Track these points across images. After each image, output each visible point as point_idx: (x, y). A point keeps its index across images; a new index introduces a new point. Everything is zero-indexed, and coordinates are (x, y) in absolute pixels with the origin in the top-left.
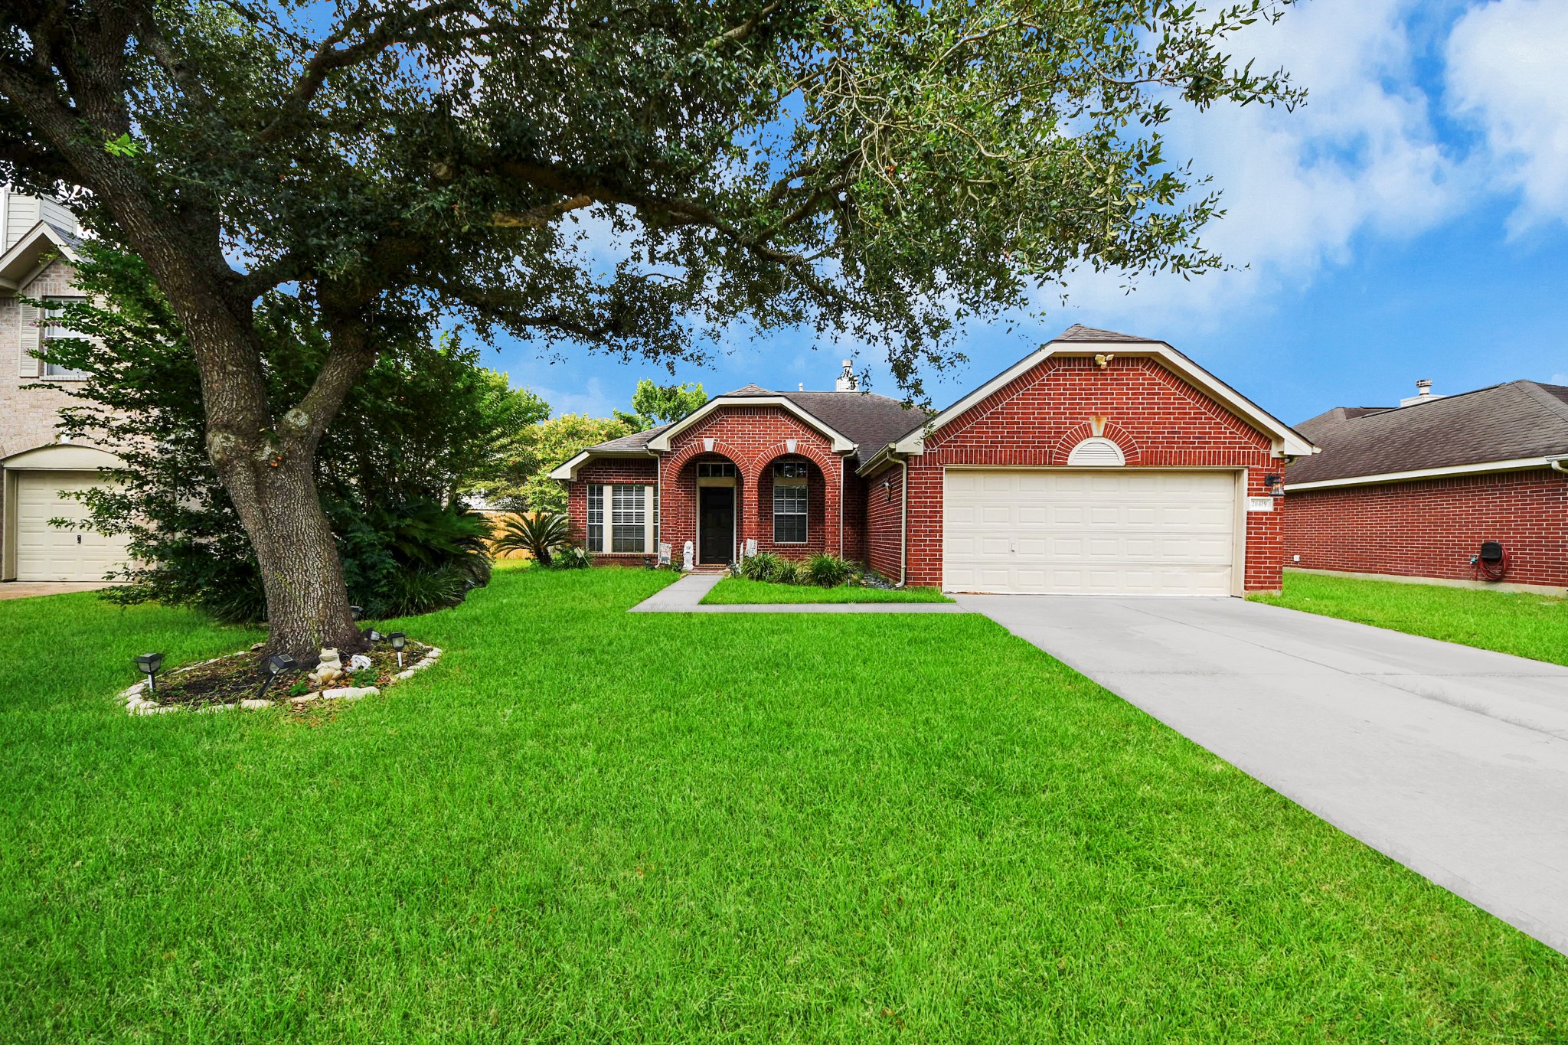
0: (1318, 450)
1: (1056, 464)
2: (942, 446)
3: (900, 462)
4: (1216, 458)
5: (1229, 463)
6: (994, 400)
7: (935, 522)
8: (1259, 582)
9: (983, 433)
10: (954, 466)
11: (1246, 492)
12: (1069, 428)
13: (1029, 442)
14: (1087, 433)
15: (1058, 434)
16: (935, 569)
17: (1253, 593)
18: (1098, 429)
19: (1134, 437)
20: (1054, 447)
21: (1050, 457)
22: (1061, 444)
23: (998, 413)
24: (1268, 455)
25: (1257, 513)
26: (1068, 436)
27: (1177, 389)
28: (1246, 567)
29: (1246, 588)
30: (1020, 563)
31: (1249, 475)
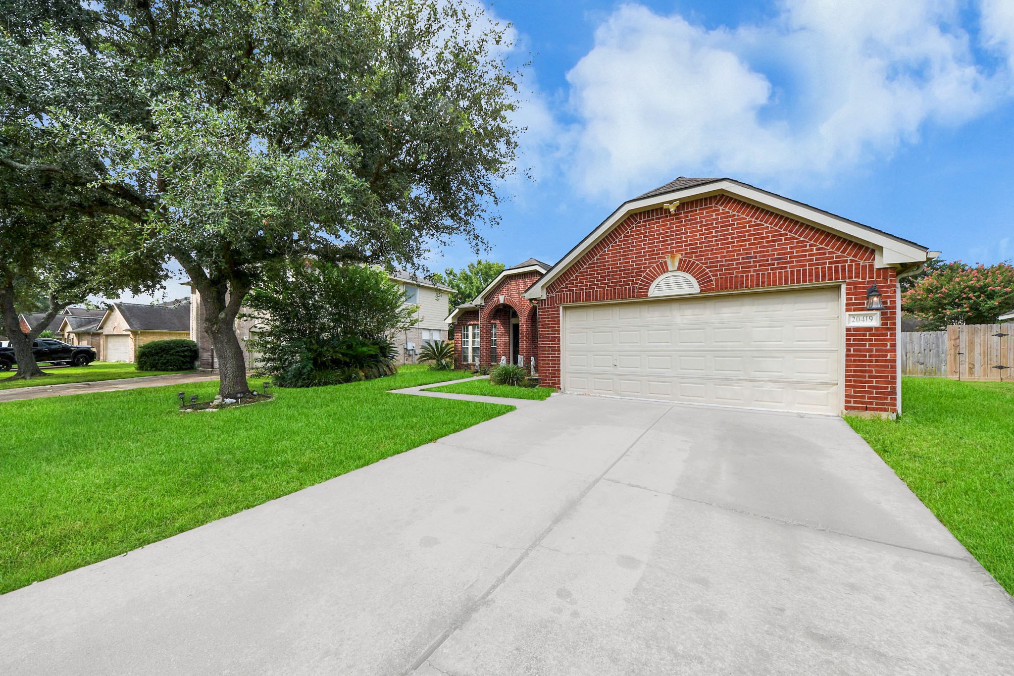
1: (638, 297)
2: (558, 292)
4: (802, 276)
5: (817, 280)
6: (591, 254)
7: (555, 344)
9: (585, 279)
10: (569, 305)
11: (844, 307)
12: (648, 267)
13: (616, 282)
14: (664, 269)
15: (639, 273)
16: (555, 377)
17: (856, 414)
18: (673, 264)
19: (708, 267)
20: (636, 284)
21: (634, 292)
22: (642, 281)
23: (594, 264)
24: (871, 266)
25: (856, 329)
26: (647, 274)
29: (848, 409)
30: (621, 375)
31: (847, 289)
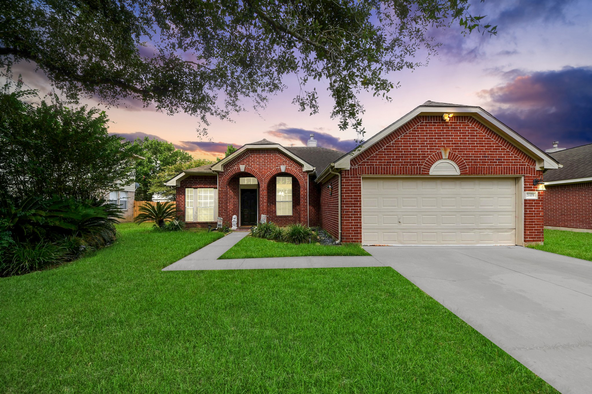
0: (561, 166)
1: (423, 174)
2: (360, 165)
3: (337, 174)
4: (508, 170)
5: (514, 174)
6: (388, 139)
7: (357, 207)
8: (532, 238)
9: (383, 157)
10: (367, 176)
11: (523, 189)
12: (430, 154)
13: (408, 162)
14: (440, 157)
15: (424, 158)
16: (357, 233)
17: (528, 244)
18: (445, 155)
19: (465, 159)
20: (422, 165)
21: (420, 170)
22: (425, 163)
23: (390, 146)
24: (534, 169)
25: (530, 200)
26: (429, 159)
27: (486, 133)
28: (525, 230)
29: (525, 241)
30: (404, 229)
31: (525, 179)
